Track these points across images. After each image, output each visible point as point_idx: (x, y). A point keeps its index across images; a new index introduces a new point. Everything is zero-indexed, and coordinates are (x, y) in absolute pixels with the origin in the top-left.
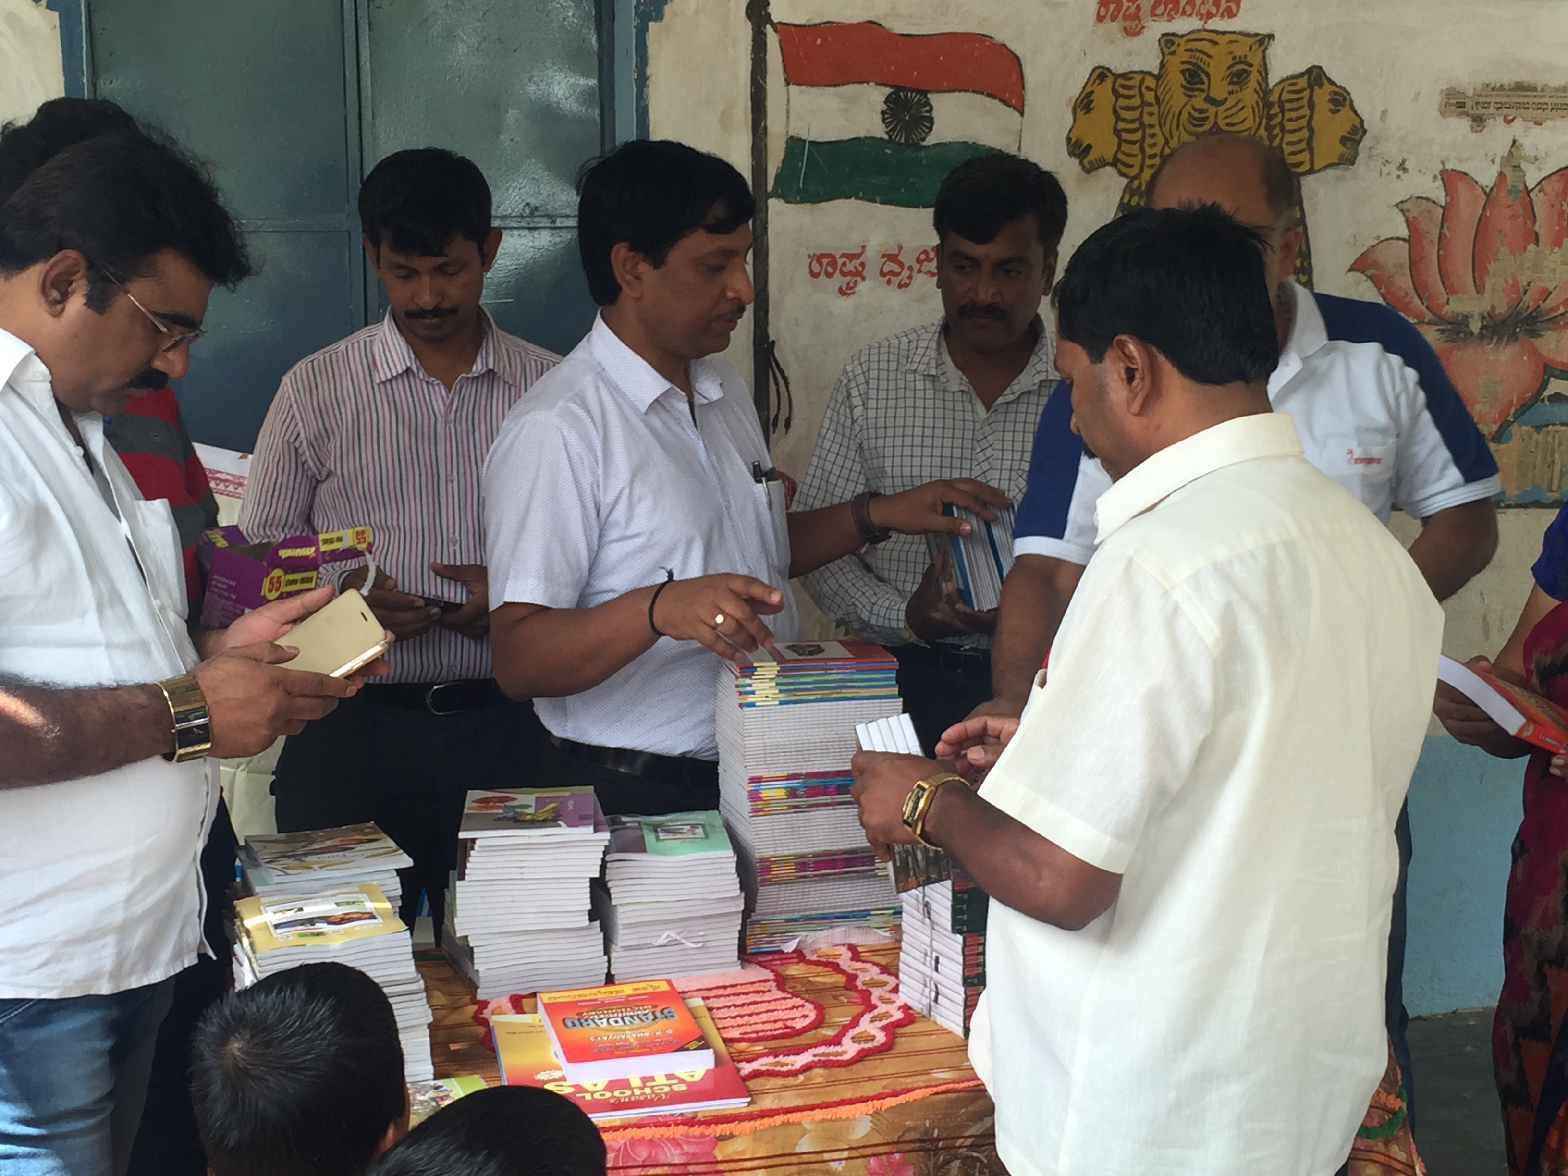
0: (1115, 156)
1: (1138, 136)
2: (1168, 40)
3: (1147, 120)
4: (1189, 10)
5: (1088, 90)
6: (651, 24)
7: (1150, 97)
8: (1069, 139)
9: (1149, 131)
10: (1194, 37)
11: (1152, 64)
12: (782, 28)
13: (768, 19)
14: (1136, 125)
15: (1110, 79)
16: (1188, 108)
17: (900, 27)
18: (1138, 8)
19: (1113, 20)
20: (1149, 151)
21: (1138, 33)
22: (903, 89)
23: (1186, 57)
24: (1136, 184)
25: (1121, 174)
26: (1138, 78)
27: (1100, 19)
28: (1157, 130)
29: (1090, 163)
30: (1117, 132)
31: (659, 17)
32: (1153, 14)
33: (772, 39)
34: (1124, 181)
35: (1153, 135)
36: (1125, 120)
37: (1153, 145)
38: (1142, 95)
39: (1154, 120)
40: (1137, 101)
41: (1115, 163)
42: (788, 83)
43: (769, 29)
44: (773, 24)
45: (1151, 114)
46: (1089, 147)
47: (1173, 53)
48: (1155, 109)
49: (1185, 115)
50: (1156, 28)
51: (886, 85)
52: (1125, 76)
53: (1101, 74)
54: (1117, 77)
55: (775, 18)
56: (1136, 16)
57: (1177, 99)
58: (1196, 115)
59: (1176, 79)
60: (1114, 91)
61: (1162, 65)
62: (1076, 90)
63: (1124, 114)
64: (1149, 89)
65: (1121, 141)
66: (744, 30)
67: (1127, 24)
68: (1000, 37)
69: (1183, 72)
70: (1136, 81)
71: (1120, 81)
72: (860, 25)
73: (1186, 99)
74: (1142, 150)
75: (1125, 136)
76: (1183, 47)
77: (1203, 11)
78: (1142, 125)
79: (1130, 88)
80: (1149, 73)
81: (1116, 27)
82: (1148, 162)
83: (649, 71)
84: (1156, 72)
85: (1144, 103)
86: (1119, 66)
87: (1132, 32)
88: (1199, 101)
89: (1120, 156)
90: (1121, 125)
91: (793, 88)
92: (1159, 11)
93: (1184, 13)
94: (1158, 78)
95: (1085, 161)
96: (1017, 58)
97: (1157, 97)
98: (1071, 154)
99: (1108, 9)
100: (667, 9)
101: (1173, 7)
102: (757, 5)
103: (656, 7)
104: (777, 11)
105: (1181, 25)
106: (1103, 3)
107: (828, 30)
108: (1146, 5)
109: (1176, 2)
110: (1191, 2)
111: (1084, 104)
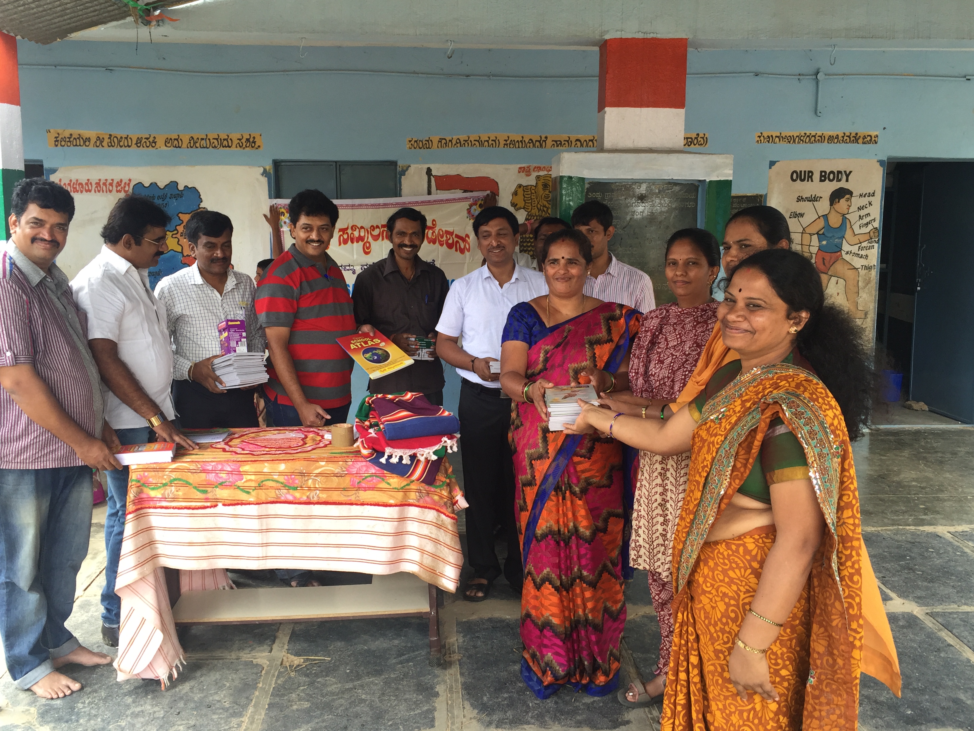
1: (530, 201)
2: (538, 177)
3: (533, 197)
5: (516, 190)
6: (402, 177)
7: (533, 191)
8: (512, 201)
9: (533, 200)
10: (545, 176)
11: (534, 183)
12: (435, 177)
13: (431, 175)
15: (522, 187)
16: (544, 194)
17: (465, 176)
18: (530, 169)
19: (523, 172)
20: (533, 205)
21: (530, 175)
23: (544, 181)
24: (530, 213)
25: (525, 211)
26: (530, 187)
27: (519, 172)
28: (535, 200)
30: (524, 200)
31: (404, 175)
32: (534, 171)
33: (433, 179)
34: (528, 211)
36: (526, 198)
38: (531, 191)
39: (535, 197)
40: (530, 193)
41: (524, 208)
42: (436, 188)
43: (432, 177)
46: (517, 204)
47: (539, 180)
48: (535, 194)
49: (543, 196)
50: (534, 174)
51: (462, 189)
52: (526, 186)
53: (520, 186)
54: (524, 187)
56: (529, 171)
57: (541, 191)
58: (546, 196)
59: (540, 187)
60: (523, 190)
61: (537, 183)
62: (513, 190)
63: (526, 196)
64: (533, 189)
65: (526, 203)
66: (426, 178)
67: (527, 173)
68: (492, 177)
69: (542, 185)
72: (455, 176)
73: (543, 192)
75: (526, 201)
76: (542, 179)
77: (549, 170)
78: (531, 199)
79: (528, 189)
80: (533, 186)
81: (523, 174)
82: (533, 208)
83: (402, 188)
84: (535, 185)
85: (532, 193)
86: (524, 184)
87: (528, 175)
88: (547, 192)
89: (525, 206)
91: (438, 189)
93: (543, 170)
94: (535, 187)
95: (517, 207)
96: (497, 183)
97: (535, 192)
98: (513, 205)
99: (521, 170)
100: (406, 173)
101: (539, 169)
102: (429, 171)
103: (403, 173)
104: (434, 173)
105: (542, 173)
106: (520, 168)
107: (447, 177)
108: (532, 168)
109: (540, 167)
110: (544, 167)
111: (515, 193)
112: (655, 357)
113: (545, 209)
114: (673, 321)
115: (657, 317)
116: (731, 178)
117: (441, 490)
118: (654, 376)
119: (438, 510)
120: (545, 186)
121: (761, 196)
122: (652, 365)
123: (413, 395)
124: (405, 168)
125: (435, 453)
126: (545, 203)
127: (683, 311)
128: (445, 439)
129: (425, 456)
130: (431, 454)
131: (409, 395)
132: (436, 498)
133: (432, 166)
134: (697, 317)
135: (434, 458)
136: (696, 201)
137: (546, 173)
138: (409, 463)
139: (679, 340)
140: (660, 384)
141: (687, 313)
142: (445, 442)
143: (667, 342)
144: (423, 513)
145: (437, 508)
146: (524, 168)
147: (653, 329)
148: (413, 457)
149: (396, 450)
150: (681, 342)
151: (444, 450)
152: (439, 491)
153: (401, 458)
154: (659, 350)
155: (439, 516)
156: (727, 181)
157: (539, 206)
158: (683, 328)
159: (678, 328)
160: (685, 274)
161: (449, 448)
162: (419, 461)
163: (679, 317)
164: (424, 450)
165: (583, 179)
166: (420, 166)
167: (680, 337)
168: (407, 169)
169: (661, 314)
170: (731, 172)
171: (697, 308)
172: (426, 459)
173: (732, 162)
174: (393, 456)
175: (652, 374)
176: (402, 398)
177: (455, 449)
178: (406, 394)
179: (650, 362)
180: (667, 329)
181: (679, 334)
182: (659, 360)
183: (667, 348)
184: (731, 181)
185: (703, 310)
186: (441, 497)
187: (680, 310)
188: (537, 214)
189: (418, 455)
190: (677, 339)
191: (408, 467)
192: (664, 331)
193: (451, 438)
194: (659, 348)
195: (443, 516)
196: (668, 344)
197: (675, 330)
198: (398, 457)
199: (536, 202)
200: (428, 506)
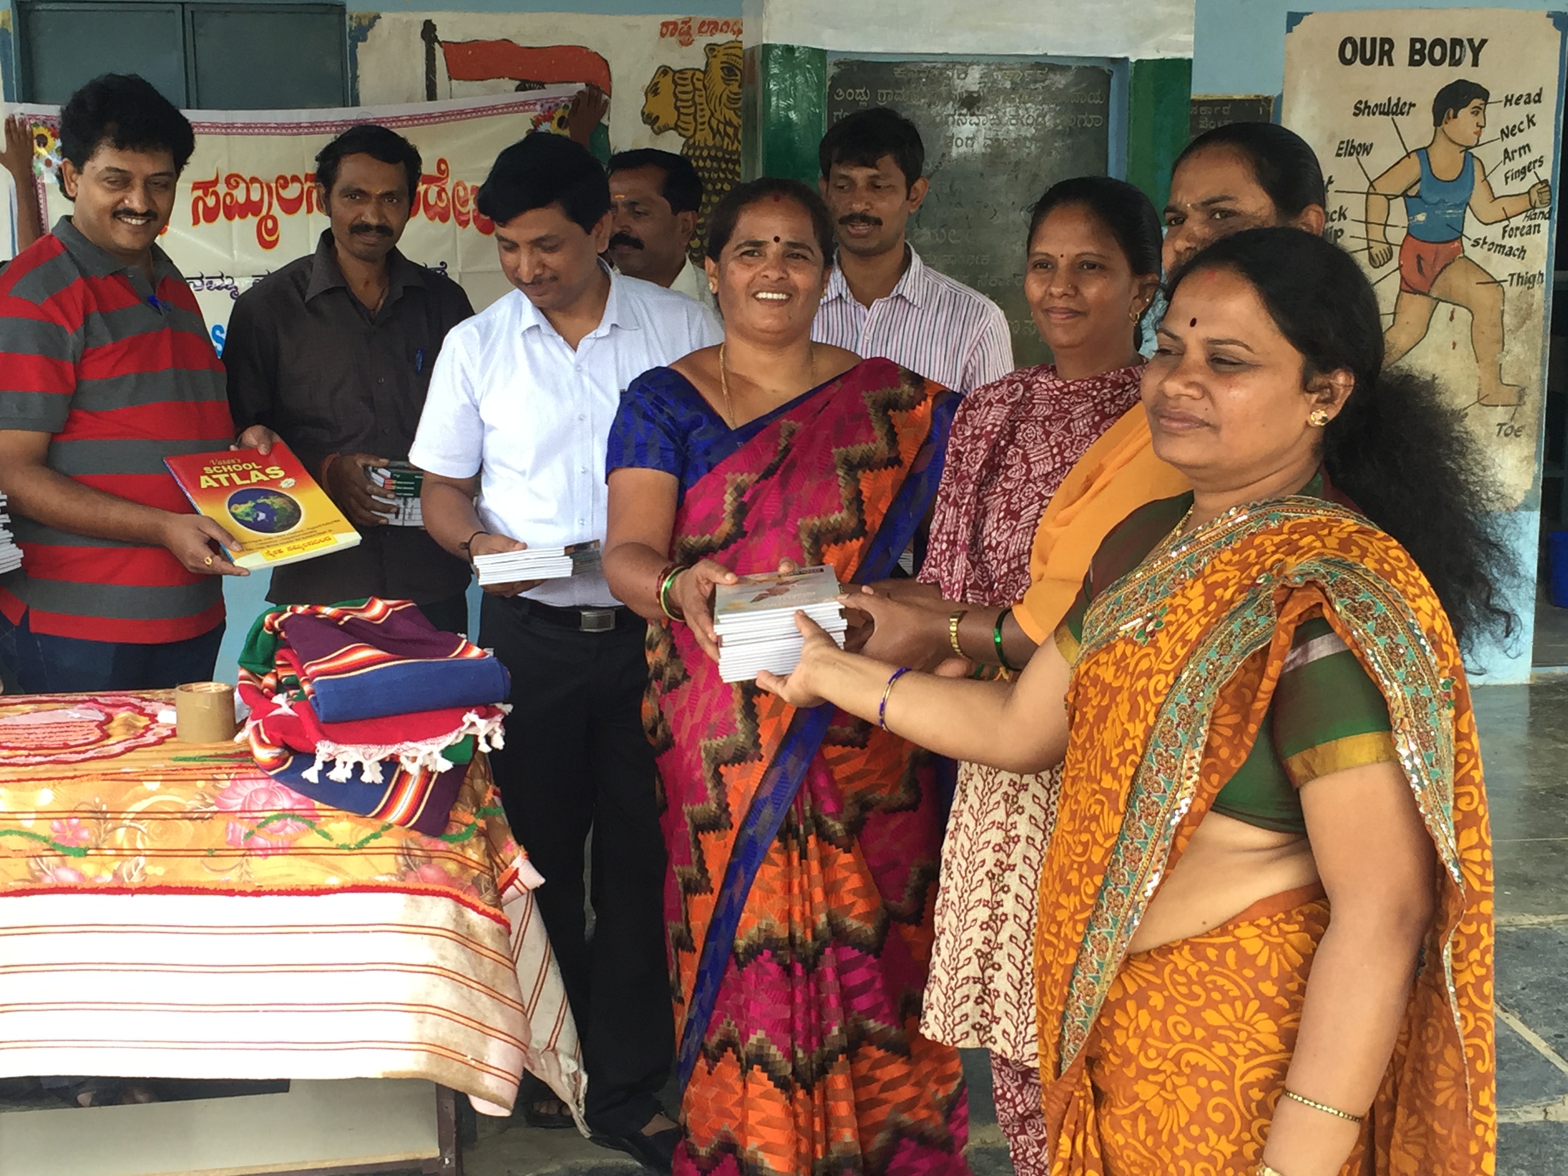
0: (676, 124)
1: (692, 110)
2: (711, 48)
3: (697, 99)
4: (725, 28)
5: (656, 81)
6: (359, 44)
7: (699, 85)
8: (643, 113)
9: (699, 107)
10: (730, 45)
11: (700, 63)
12: (445, 44)
13: (436, 39)
14: (690, 103)
15: (671, 74)
16: (727, 92)
17: (524, 43)
18: (690, 27)
19: (672, 35)
20: (700, 120)
21: (691, 44)
22: (528, 81)
23: (725, 59)
24: (691, 141)
25: (680, 135)
26: (690, 73)
27: (663, 35)
28: (705, 106)
29: (659, 128)
30: (677, 108)
31: (365, 39)
32: (700, 32)
33: (439, 52)
34: (684, 140)
35: (702, 110)
36: (682, 101)
37: (703, 116)
38: (693, 84)
39: (703, 100)
40: (690, 88)
41: (676, 128)
42: (450, 78)
43: (437, 45)
44: (439, 43)
45: (700, 96)
46: (657, 118)
47: (715, 56)
48: (703, 92)
49: (724, 97)
50: (702, 41)
51: (516, 79)
52: (681, 71)
53: (664, 71)
54: (675, 72)
55: (440, 39)
56: (688, 33)
57: (719, 87)
58: (732, 96)
59: (717, 73)
60: (674, 81)
61: (707, 64)
62: (647, 81)
63: (680, 96)
64: (698, 80)
65: (679, 114)
66: (421, 47)
67: (682, 38)
68: (593, 48)
69: (722, 68)
70: (689, 75)
71: (678, 75)
72: (497, 42)
73: (724, 86)
74: (695, 119)
75: (682, 110)
76: (722, 53)
77: (736, 29)
78: (695, 104)
79: (685, 79)
80: (699, 70)
81: (674, 40)
82: (700, 127)
83: (358, 73)
84: (703, 69)
85: (695, 89)
86: (676, 65)
87: (685, 43)
88: (735, 87)
89: (679, 123)
90: (679, 104)
91: (454, 82)
92: (703, 30)
93: (721, 30)
94: (705, 72)
95: (655, 127)
96: (606, 61)
97: (704, 86)
98: (645, 122)
99: (668, 29)
100: (369, 34)
101: (714, 27)
102: (429, 31)
103: (362, 33)
104: (442, 34)
105: (720, 38)
106: (665, 25)
107: (476, 45)
108: (695, 26)
109: (716, 23)
110: (726, 23)
111: (653, 90)
112: (997, 502)
113: (730, 131)
114: (1041, 411)
115: (1001, 401)
116: (1189, 55)
117: (463, 847)
118: (995, 550)
119: (457, 899)
120: (729, 71)
121: (1268, 100)
122: (990, 523)
123: (387, 607)
124: (365, 22)
125: (446, 753)
126: (730, 115)
127: (1067, 385)
128: (470, 717)
129: (420, 761)
130: (437, 756)
131: (379, 606)
132: (451, 867)
133: (436, 18)
134: (1102, 402)
135: (445, 765)
136: (1104, 110)
137: (731, 37)
138: (379, 779)
139: (1058, 459)
140: (1010, 570)
141: (1076, 393)
142: (473, 724)
143: (1029, 464)
144: (418, 908)
145: (455, 892)
146: (675, 24)
147: (992, 432)
148: (390, 765)
149: (343, 748)
150: (1063, 464)
151: (471, 744)
152: (458, 850)
153: (358, 768)
154: (1008, 486)
155: (460, 914)
156: (1181, 60)
157: (714, 123)
158: (1067, 428)
159: (1056, 429)
160: (1071, 292)
161: (482, 740)
162: (404, 774)
163: (1058, 401)
164: (419, 745)
165: (821, 54)
166: (404, 17)
167: (1061, 453)
168: (371, 25)
169: (1012, 394)
170: (1191, 38)
171: (1103, 380)
172: (424, 768)
173: (1192, 12)
174: (339, 763)
175: (989, 546)
176: (360, 615)
177: (499, 742)
178: (371, 605)
179: (985, 515)
180: (1028, 432)
181: (1058, 445)
182: (1008, 511)
183: (1028, 480)
184: (1190, 61)
185: (1115, 385)
186: (464, 866)
187: (1060, 384)
188: (710, 143)
189: (403, 759)
190: (1053, 456)
191: (376, 790)
192: (1019, 436)
193: (487, 714)
194: (1007, 479)
195: (472, 915)
196: (1029, 471)
197: (1048, 434)
198: (350, 766)
199: (708, 113)
200: (431, 887)
